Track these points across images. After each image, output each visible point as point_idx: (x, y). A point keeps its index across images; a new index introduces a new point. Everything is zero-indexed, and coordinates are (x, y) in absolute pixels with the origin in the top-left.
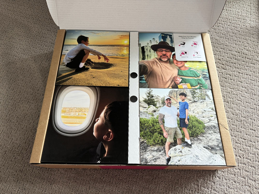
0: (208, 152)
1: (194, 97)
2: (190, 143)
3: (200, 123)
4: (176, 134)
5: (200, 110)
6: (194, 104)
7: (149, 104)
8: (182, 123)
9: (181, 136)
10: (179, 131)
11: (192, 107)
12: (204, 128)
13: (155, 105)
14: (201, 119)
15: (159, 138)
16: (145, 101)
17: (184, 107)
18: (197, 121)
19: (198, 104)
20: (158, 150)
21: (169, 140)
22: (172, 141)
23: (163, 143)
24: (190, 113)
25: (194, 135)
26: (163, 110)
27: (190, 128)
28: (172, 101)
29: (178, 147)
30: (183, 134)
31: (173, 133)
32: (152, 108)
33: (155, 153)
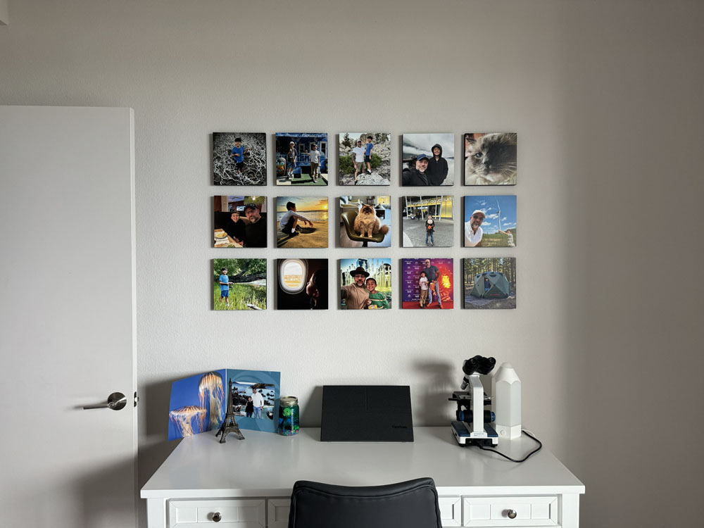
0: (381, 178)
1: (377, 140)
2: (370, 171)
3: (379, 158)
4: (362, 166)
5: (380, 150)
6: (376, 145)
7: (346, 146)
8: (367, 159)
9: (365, 168)
10: (365, 165)
11: (375, 147)
12: (381, 161)
13: (350, 146)
14: (380, 156)
15: (352, 169)
16: (343, 143)
17: (370, 147)
18: (377, 157)
19: (380, 145)
20: (350, 177)
21: (357, 171)
22: (359, 171)
23: (354, 172)
24: (373, 152)
25: (373, 168)
26: (356, 150)
27: (372, 162)
28: (362, 143)
29: (363, 174)
30: (367, 166)
31: (360, 165)
32: (348, 148)
33: (348, 179)
